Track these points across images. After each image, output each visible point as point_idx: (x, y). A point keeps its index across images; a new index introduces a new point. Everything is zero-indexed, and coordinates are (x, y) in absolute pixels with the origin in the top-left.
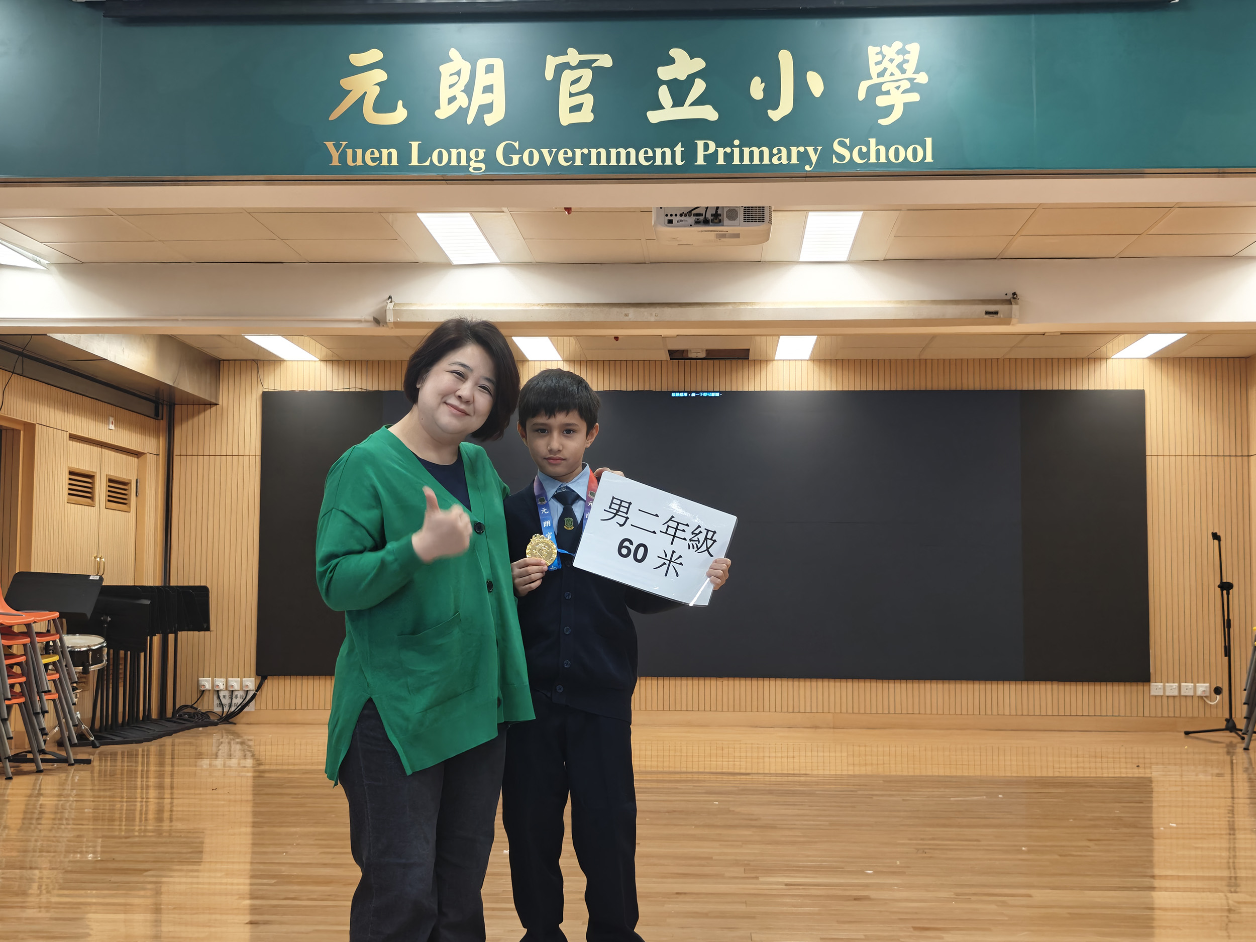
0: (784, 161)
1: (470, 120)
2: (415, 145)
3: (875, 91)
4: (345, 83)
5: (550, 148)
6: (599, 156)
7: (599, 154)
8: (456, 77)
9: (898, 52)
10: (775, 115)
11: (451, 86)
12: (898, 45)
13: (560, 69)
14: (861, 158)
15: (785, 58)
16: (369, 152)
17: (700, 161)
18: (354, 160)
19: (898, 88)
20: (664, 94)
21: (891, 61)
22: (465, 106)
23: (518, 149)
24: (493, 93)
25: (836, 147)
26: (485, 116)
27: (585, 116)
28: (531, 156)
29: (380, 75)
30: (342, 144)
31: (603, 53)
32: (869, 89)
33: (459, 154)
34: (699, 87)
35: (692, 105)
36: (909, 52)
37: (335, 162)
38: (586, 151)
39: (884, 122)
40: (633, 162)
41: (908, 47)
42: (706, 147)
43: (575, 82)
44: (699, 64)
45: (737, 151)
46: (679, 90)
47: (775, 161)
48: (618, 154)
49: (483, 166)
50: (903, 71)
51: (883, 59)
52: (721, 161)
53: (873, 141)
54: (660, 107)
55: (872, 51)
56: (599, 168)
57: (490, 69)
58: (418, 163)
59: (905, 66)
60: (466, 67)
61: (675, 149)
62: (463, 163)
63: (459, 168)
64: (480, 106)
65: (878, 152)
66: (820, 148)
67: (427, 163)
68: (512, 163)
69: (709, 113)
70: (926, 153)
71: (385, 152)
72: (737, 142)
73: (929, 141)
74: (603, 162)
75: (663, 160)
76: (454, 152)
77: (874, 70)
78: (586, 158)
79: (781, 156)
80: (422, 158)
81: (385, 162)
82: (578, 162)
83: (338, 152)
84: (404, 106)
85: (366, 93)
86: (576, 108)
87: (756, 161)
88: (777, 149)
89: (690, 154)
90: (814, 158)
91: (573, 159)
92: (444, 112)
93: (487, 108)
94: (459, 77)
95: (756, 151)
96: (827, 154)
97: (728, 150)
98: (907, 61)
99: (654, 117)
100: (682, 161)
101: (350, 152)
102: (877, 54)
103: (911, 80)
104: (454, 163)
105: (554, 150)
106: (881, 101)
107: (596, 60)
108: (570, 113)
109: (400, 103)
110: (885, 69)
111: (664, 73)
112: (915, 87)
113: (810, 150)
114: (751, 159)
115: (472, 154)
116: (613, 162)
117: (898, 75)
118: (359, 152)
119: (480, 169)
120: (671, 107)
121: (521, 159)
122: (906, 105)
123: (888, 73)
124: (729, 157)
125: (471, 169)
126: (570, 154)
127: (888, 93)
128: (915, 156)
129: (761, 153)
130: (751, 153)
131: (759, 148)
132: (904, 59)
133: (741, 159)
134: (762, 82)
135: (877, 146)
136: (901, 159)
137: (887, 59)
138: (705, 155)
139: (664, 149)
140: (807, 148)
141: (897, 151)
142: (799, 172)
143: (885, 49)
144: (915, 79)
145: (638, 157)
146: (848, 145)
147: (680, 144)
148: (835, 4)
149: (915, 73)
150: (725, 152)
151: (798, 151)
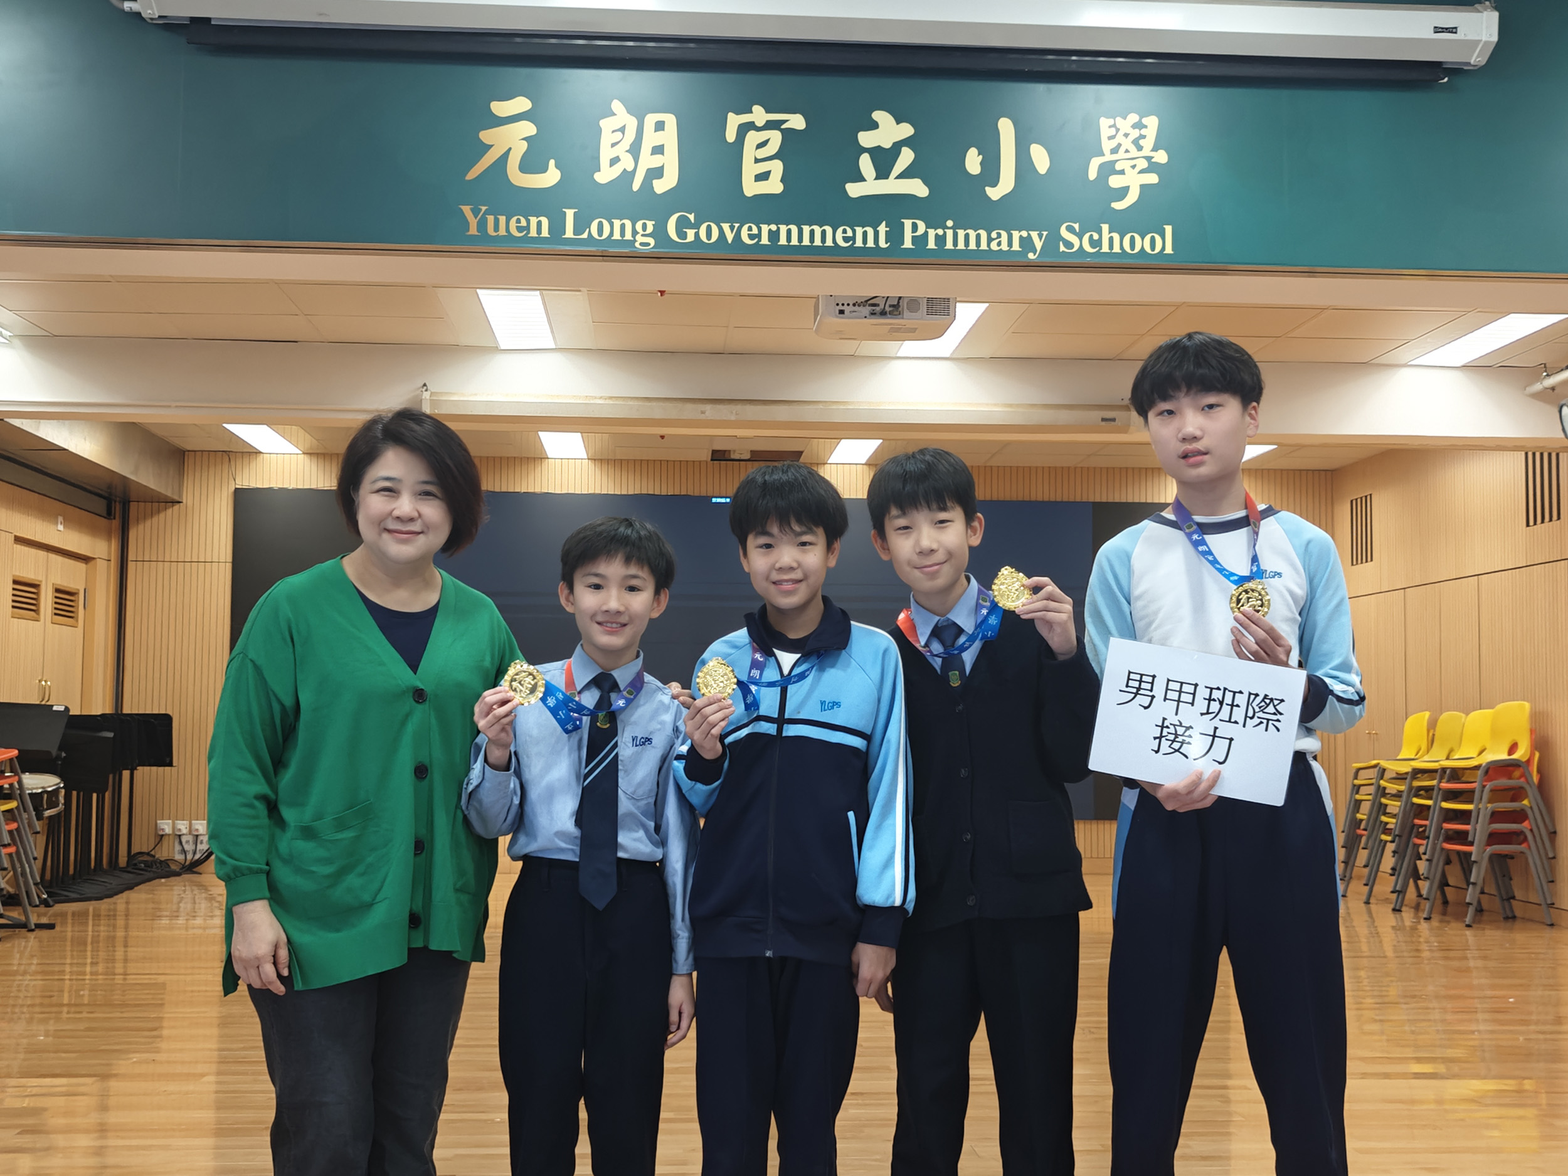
0: (1005, 247)
1: (636, 186)
2: (570, 214)
3: (1108, 169)
4: (486, 136)
5: (731, 221)
6: (789, 234)
7: (789, 232)
8: (620, 134)
9: (1134, 126)
10: (994, 193)
11: (613, 145)
12: (1133, 118)
13: (744, 129)
14: (1093, 246)
15: (1006, 128)
16: (515, 218)
17: (908, 244)
18: (497, 229)
19: (1134, 167)
20: (866, 164)
21: (1126, 135)
22: (630, 169)
23: (693, 221)
24: (663, 154)
25: (1064, 232)
26: (655, 182)
27: (774, 185)
28: (709, 229)
29: (528, 128)
30: (481, 209)
31: (795, 113)
32: (1102, 166)
33: (623, 227)
34: (906, 157)
35: (896, 178)
36: (1146, 127)
37: (473, 230)
38: (773, 227)
39: (1118, 206)
40: (829, 242)
41: (1145, 121)
42: (915, 227)
43: (761, 145)
44: (906, 130)
45: (950, 233)
46: (884, 160)
47: (994, 246)
48: (812, 233)
49: (652, 241)
50: (1140, 148)
51: (1117, 132)
52: (931, 245)
53: (1105, 228)
54: (861, 178)
55: (1104, 123)
56: (788, 248)
57: (660, 126)
58: (574, 235)
59: (1141, 142)
60: (632, 123)
61: (878, 229)
62: (628, 236)
63: (622, 243)
64: (648, 170)
65: (1111, 239)
66: (1045, 233)
67: (585, 236)
68: (686, 239)
69: (918, 188)
70: (1165, 244)
71: (534, 220)
72: (950, 223)
73: (1168, 229)
74: (794, 241)
75: (865, 241)
76: (617, 223)
77: (1107, 146)
78: (774, 236)
79: (1001, 241)
80: (577, 231)
81: (533, 233)
82: (765, 240)
83: (476, 218)
84: (557, 166)
85: (510, 149)
86: (763, 177)
87: (972, 246)
88: (997, 233)
89: (895, 235)
90: (1039, 245)
91: (759, 236)
92: (605, 175)
93: (657, 172)
94: (623, 134)
95: (972, 234)
96: (1054, 239)
97: (940, 232)
98: (1144, 137)
99: (854, 190)
100: (886, 243)
101: (491, 219)
102: (1110, 127)
103: (1148, 159)
104: (617, 236)
105: (737, 225)
106: (1115, 182)
107: (786, 121)
108: (755, 181)
109: (552, 162)
110: (1119, 145)
111: (866, 139)
112: (1152, 167)
113: (1034, 235)
114: (967, 243)
115: (639, 226)
116: (806, 242)
117: (1134, 152)
118: (502, 219)
119: (650, 244)
120: (876, 179)
121: (697, 235)
122: (1140, 185)
123: (1122, 150)
124: (941, 240)
125: (637, 245)
126: (755, 231)
127: (1122, 172)
128: (1153, 247)
129: (978, 237)
130: (967, 236)
131: (975, 231)
132: (1141, 134)
133: (955, 243)
134: (979, 155)
135: (1110, 233)
136: (1137, 249)
137: (1121, 133)
138: (913, 237)
139: (866, 229)
140: (1030, 232)
141: (1132, 239)
142: (1021, 260)
143: (1119, 121)
144: (1153, 157)
145: (837, 237)
146: (1078, 231)
147: (884, 223)
148: (1066, 67)
149: (1152, 150)
150: (937, 234)
151: (1021, 236)
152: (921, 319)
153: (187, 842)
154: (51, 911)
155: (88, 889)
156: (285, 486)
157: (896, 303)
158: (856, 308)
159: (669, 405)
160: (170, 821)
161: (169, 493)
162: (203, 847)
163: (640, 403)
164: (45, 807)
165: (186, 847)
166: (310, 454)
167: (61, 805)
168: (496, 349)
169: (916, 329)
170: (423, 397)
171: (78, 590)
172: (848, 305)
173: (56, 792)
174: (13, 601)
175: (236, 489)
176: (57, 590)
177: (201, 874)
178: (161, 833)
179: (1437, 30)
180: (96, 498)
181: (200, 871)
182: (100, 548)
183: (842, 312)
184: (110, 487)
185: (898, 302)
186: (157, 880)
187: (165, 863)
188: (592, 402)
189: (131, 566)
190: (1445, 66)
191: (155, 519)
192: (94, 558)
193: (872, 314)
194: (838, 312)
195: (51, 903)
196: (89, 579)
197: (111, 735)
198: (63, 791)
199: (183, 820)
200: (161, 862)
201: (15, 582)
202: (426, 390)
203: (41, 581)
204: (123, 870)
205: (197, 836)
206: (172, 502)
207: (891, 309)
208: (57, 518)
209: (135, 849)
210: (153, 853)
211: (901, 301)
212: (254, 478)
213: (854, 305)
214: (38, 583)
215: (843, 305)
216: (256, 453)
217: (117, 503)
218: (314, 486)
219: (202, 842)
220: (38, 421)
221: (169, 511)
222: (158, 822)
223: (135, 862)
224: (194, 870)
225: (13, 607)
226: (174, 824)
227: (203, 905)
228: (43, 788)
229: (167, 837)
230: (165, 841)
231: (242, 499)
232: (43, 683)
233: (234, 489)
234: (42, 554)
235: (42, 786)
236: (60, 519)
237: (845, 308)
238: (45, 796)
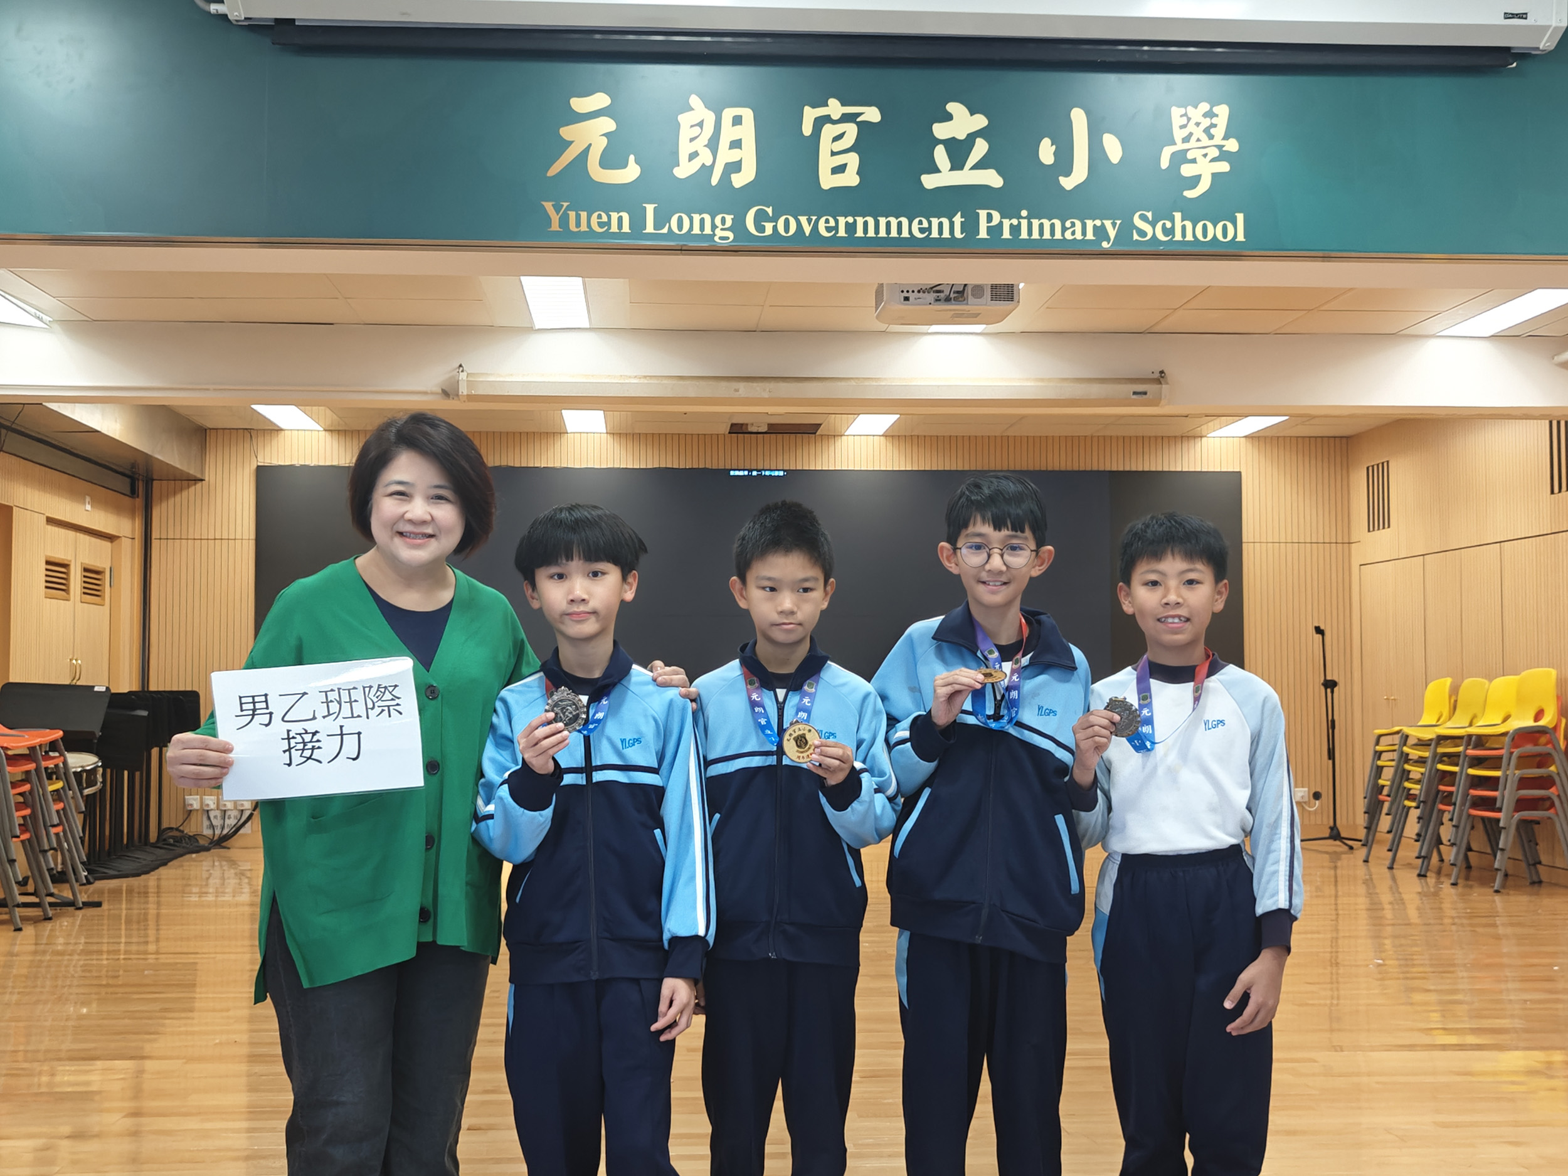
0: (1079, 236)
1: (715, 180)
2: (650, 209)
3: (1180, 158)
4: (566, 132)
5: (809, 214)
6: (866, 226)
7: (866, 224)
8: (698, 129)
9: (1205, 115)
10: (1068, 183)
11: (692, 140)
12: (1204, 107)
13: (821, 122)
14: (1165, 235)
15: (1079, 118)
16: (595, 215)
17: (983, 234)
18: (578, 224)
19: (1205, 155)
20: (940, 155)
21: (1198, 124)
22: (709, 163)
23: (771, 215)
24: (740, 148)
25: (1137, 221)
26: (733, 176)
27: (850, 179)
28: (787, 222)
29: (608, 124)
30: (563, 206)
31: (870, 106)
32: (1173, 154)
33: (702, 221)
34: (981, 148)
35: (972, 168)
36: (1217, 116)
37: (555, 226)
38: (850, 220)
39: (1190, 194)
40: (905, 234)
41: (1216, 110)
42: (990, 218)
43: (838, 138)
44: (980, 121)
45: (1024, 223)
46: (958, 151)
47: (1068, 235)
48: (888, 224)
49: (731, 235)
50: (1211, 137)
51: (1188, 121)
52: (1006, 234)
53: (1178, 216)
54: (936, 170)
55: (1176, 112)
56: (865, 240)
57: (737, 120)
58: (654, 230)
59: (1213, 131)
60: (710, 118)
61: (953, 220)
62: (708, 230)
63: (702, 237)
64: (727, 164)
65: (1184, 228)
66: (1118, 222)
67: (665, 230)
68: (764, 232)
69: (992, 179)
70: (1237, 230)
71: (614, 216)
72: (1024, 213)
73: (1240, 217)
74: (871, 233)
75: (941, 232)
76: (697, 218)
77: (1179, 135)
78: (851, 228)
79: (1074, 231)
80: (657, 226)
81: (614, 228)
82: (842, 233)
83: (557, 214)
84: (637, 162)
85: (590, 145)
86: (839, 169)
87: (1047, 235)
88: (1071, 222)
89: (970, 226)
90: (1112, 233)
91: (836, 228)
92: (684, 170)
93: (735, 167)
94: (702, 129)
95: (1047, 224)
96: (1127, 228)
97: (1015, 222)
98: (1215, 126)
99: (929, 181)
100: (962, 234)
101: (572, 215)
102: (1181, 116)
103: (1220, 147)
104: (696, 230)
105: (814, 218)
106: (1187, 170)
107: (861, 114)
108: (832, 174)
109: (632, 158)
110: (1191, 134)
111: (941, 130)
112: (1224, 156)
113: (1108, 224)
114: (1041, 233)
115: (718, 220)
116: (883, 233)
117: (1205, 141)
118: (584, 215)
119: (728, 238)
120: (950, 170)
121: (775, 228)
122: (1215, 176)
123: (1194, 139)
124: (1015, 230)
125: (716, 239)
126: (832, 223)
127: (1194, 161)
128: (1225, 235)
129: (1053, 226)
130: (1041, 226)
131: (1050, 221)
132: (1212, 123)
133: (1030, 232)
134: (1052, 145)
135: (1182, 221)
136: (1210, 237)
137: (1192, 123)
138: (988, 227)
139: (941, 219)
140: (1104, 221)
141: (1205, 227)
142: (1095, 248)
143: (1190, 110)
144: (1224, 146)
145: (911, 228)
146: (1150, 219)
147: (959, 214)
148: (1137, 57)
149: (1224, 139)
150: (1011, 224)
151: (1095, 225)
152: (986, 305)
153: (215, 817)
154: (91, 888)
155: (126, 866)
156: (307, 463)
157: (961, 289)
158: (921, 294)
159: (702, 383)
160: (198, 797)
161: (193, 471)
162: (231, 822)
163: (674, 382)
164: (85, 785)
165: (215, 822)
166: (331, 431)
167: (99, 784)
168: (531, 330)
169: (979, 314)
170: (460, 378)
171: (105, 569)
172: (913, 292)
173: (94, 771)
174: (47, 581)
175: (258, 466)
176: (86, 570)
177: (229, 848)
178: (189, 808)
179: (1508, 16)
180: (120, 477)
181: (228, 846)
182: (125, 527)
183: (906, 299)
184: (133, 465)
185: (964, 289)
186: (188, 856)
187: (193, 838)
188: (627, 381)
189: (155, 544)
190: (1512, 51)
191: (178, 497)
192: (118, 537)
193: (937, 300)
194: (903, 299)
195: (92, 880)
196: (115, 556)
197: (145, 713)
198: (101, 770)
199: (211, 795)
200: (190, 836)
201: (48, 563)
202: (462, 371)
203: (70, 561)
204: (154, 845)
205: (225, 811)
206: (195, 480)
207: (956, 295)
208: (85, 500)
209: (165, 825)
210: (181, 828)
211: (966, 288)
212: (278, 455)
213: (919, 292)
214: (66, 562)
215: (908, 292)
216: (277, 430)
217: (141, 484)
218: (335, 463)
219: (229, 818)
220: (73, 404)
221: (192, 489)
222: (186, 797)
223: (164, 837)
224: (224, 844)
225: (47, 587)
226: (201, 799)
227: (232, 882)
228: (82, 767)
229: (195, 813)
230: (193, 817)
231: (265, 476)
232: (74, 661)
233: (255, 466)
234: (71, 534)
235: (81, 764)
236: (88, 499)
237: (910, 295)
238: (85, 774)
